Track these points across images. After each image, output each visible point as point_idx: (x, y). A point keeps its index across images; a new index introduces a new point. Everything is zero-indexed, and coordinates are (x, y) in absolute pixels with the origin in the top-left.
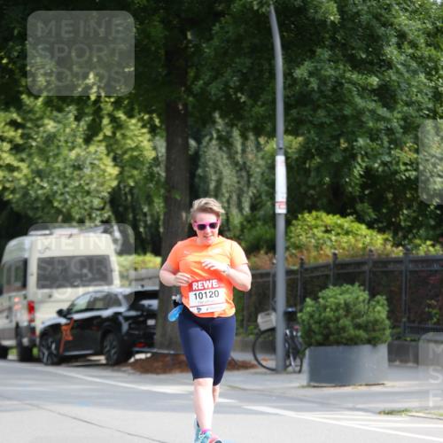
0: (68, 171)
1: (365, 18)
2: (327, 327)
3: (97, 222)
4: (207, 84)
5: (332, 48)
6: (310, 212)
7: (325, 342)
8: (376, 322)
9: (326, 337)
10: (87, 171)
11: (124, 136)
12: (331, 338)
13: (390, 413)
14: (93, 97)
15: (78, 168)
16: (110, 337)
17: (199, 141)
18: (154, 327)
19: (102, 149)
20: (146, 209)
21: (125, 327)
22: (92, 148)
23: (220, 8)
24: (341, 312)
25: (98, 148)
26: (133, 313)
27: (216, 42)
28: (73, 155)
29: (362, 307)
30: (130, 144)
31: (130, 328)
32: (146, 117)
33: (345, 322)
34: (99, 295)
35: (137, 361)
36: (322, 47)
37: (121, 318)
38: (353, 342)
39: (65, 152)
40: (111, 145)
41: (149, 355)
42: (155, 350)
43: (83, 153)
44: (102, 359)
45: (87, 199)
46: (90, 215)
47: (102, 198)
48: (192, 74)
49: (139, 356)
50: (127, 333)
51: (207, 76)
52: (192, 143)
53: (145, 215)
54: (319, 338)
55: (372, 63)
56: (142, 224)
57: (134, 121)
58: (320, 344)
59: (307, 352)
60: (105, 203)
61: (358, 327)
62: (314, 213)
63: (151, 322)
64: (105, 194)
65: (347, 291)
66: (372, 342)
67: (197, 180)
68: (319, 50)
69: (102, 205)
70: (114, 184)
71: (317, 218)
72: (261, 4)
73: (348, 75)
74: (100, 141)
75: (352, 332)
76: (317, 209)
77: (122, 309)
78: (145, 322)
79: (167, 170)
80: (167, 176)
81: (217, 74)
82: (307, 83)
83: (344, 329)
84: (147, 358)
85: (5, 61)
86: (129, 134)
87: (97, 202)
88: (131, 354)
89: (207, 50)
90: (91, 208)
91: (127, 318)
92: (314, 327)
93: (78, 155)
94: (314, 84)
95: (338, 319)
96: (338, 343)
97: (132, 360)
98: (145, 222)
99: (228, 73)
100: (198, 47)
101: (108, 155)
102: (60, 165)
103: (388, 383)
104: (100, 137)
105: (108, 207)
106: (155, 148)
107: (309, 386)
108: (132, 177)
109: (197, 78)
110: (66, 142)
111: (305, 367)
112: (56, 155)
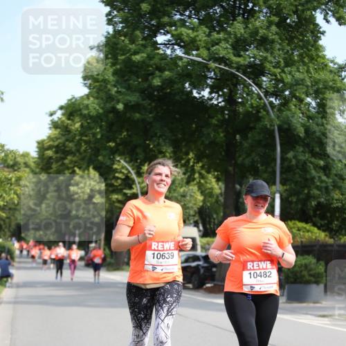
0: (179, 198)
1: (318, 134)
2: (296, 275)
3: (192, 222)
4: (244, 159)
5: (303, 146)
6: (291, 221)
7: (295, 282)
8: (319, 274)
9: (295, 280)
10: (188, 198)
11: (206, 182)
12: (298, 280)
13: (324, 316)
14: (191, 164)
15: (184, 196)
16: (195, 276)
17: (241, 186)
18: (215, 272)
19: (195, 188)
20: (215, 216)
21: (202, 271)
22: (191, 188)
23: (252, 125)
24: (303, 268)
25: (194, 188)
26: (206, 265)
27: (250, 141)
28: (182, 190)
29: (313, 266)
30: (209, 186)
31: (204, 272)
32: (216, 173)
33: (305, 273)
34: (191, 256)
35: (207, 287)
36: (299, 145)
37: (200, 267)
38: (308, 282)
39: (178, 189)
40: (200, 186)
41: (212, 285)
42: (216, 283)
43: (186, 190)
44: (190, 286)
45: (187, 211)
46: (188, 218)
47: (195, 211)
48: (237, 155)
49: (208, 285)
50: (203, 274)
51: (244, 156)
52: (238, 187)
53: (214, 219)
54: (292, 280)
55: (321, 154)
56: (212, 224)
57: (210, 175)
58: (292, 283)
59: (286, 287)
60: (196, 213)
61: (311, 275)
62: (293, 222)
63: (214, 269)
64: (196, 209)
65: (306, 259)
66: (317, 283)
67: (239, 204)
68: (298, 147)
69: (194, 214)
70: (201, 204)
71: (294, 224)
72: (271, 125)
73: (310, 159)
74: (196, 184)
75: (307, 278)
76: (294, 219)
77: (201, 263)
78: (211, 269)
79: (225, 199)
80: (225, 201)
81: (248, 155)
82: (291, 161)
83: (304, 276)
84: (211, 287)
85: (151, 146)
86: (208, 181)
87: (192, 212)
88: (204, 284)
89: (246, 145)
90: (190, 215)
91: (203, 267)
92: (290, 275)
93: (184, 190)
94: (294, 162)
95: (301, 271)
96: (301, 283)
97: (204, 287)
98: (214, 223)
99: (254, 154)
100: (241, 143)
101: (198, 190)
102: (176, 195)
103: (324, 303)
104: (195, 182)
105: (197, 215)
106: (220, 188)
107: (286, 302)
108: (208, 201)
109: (240, 156)
110: (179, 184)
111: (285, 293)
112: (175, 190)
